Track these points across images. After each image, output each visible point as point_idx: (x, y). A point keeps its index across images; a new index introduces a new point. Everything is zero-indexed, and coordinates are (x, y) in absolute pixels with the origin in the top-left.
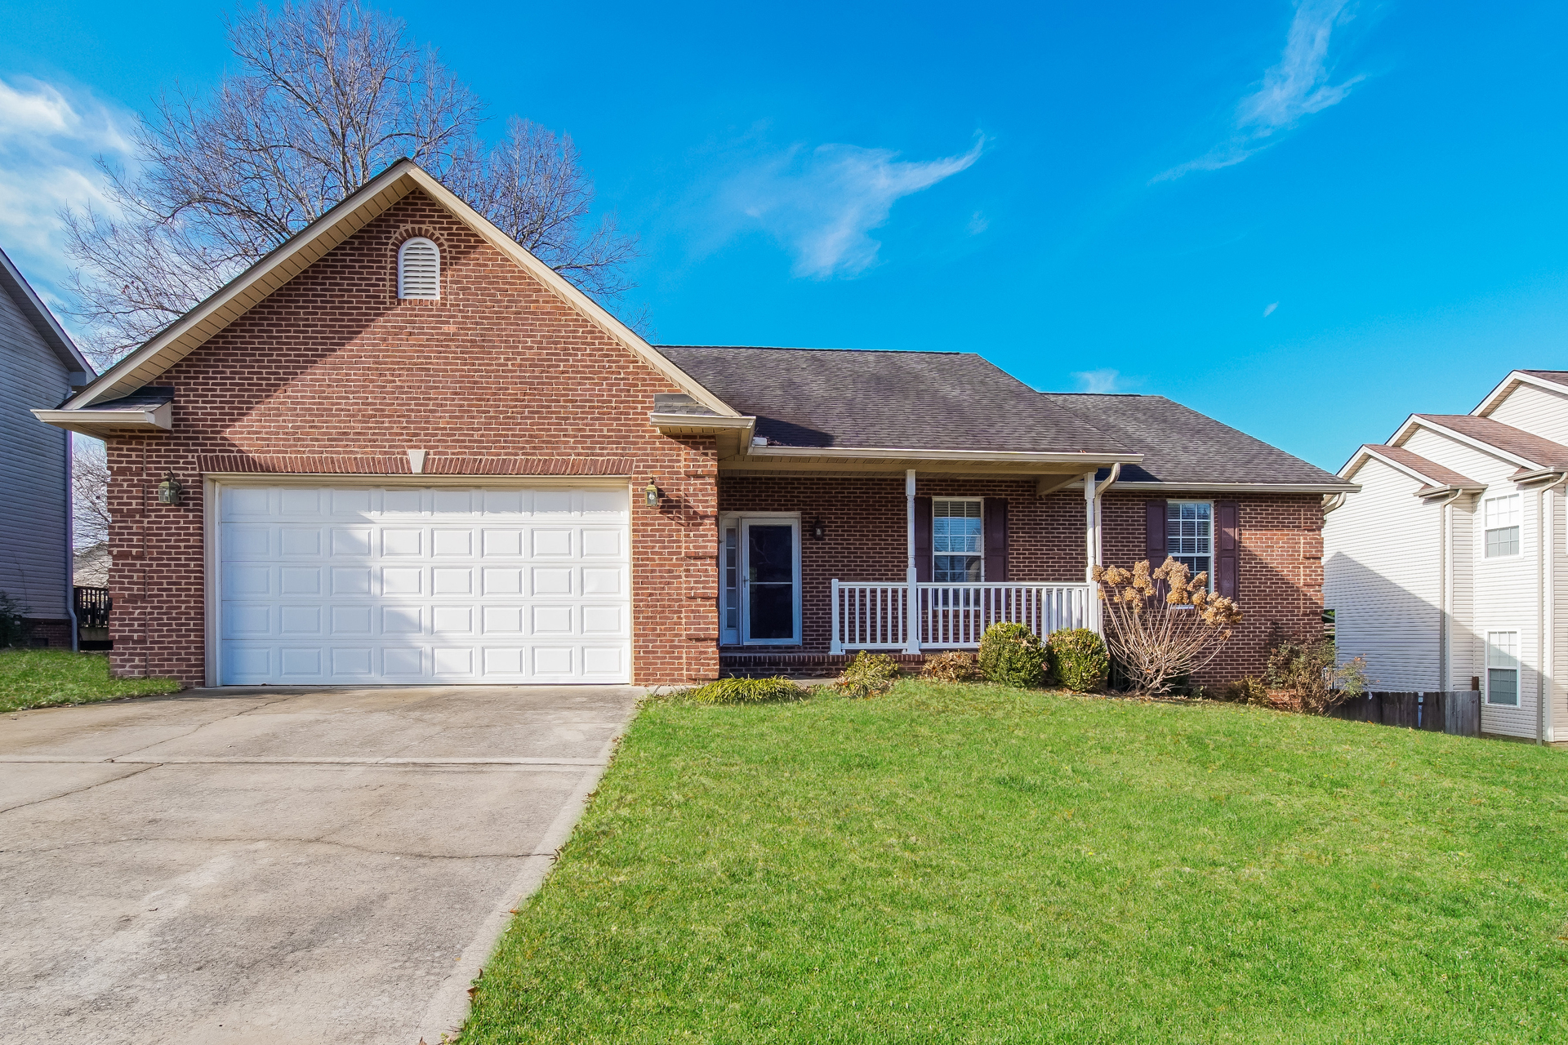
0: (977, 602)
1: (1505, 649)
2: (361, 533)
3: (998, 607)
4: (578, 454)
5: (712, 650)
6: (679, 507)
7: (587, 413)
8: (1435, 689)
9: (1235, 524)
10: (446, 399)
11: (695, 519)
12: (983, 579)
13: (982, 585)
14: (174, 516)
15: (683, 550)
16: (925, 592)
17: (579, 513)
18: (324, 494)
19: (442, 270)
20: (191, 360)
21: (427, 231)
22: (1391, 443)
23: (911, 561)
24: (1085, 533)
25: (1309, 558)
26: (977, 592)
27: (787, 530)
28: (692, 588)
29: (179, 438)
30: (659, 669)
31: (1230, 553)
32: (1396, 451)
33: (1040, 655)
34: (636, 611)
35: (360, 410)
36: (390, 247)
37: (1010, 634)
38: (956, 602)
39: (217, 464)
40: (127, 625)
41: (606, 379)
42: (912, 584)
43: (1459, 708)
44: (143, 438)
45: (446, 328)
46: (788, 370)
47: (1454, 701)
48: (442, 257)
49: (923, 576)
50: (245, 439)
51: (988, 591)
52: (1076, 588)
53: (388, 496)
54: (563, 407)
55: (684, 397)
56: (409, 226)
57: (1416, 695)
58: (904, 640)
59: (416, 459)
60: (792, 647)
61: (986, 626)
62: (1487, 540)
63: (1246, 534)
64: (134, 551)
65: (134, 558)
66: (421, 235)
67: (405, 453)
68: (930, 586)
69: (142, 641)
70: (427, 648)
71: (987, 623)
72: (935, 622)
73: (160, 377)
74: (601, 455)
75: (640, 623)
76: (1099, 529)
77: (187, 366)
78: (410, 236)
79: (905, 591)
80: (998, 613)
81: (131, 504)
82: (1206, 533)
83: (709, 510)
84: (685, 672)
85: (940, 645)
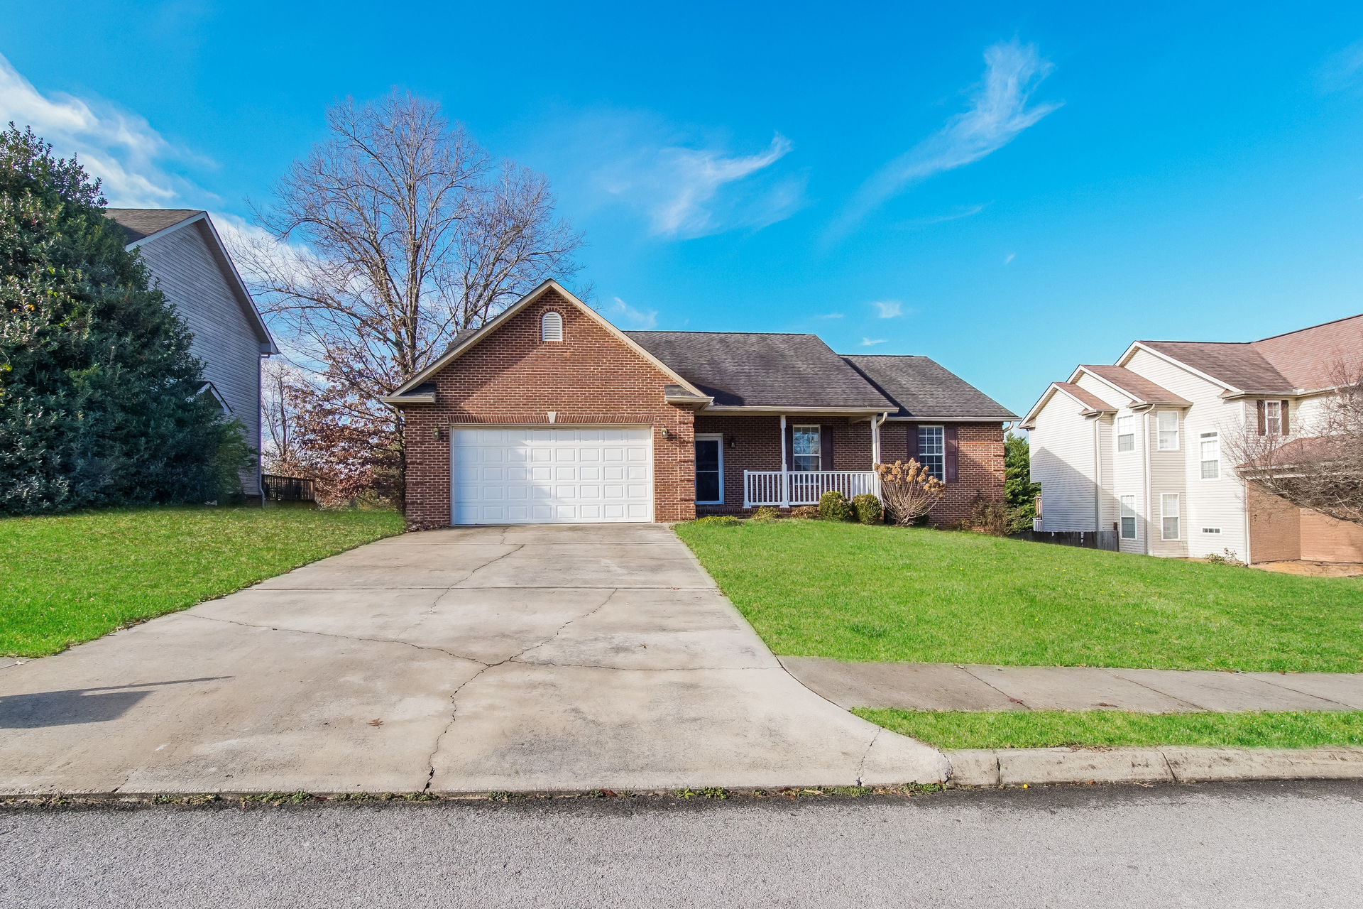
0: (817, 481)
1: (1129, 506)
2: (521, 451)
3: (828, 483)
4: (629, 413)
5: (692, 505)
6: (676, 438)
7: (632, 394)
8: (1091, 529)
9: (956, 438)
10: (566, 388)
11: (683, 443)
12: (820, 469)
13: (820, 473)
14: (437, 444)
15: (678, 458)
16: (791, 476)
17: (626, 441)
18: (504, 432)
19: (563, 327)
20: (445, 370)
21: (556, 309)
22: (1069, 382)
23: (784, 461)
24: (872, 446)
25: (996, 456)
26: (817, 476)
27: (716, 443)
28: (683, 476)
29: (439, 407)
30: (667, 515)
31: (953, 453)
32: (1072, 387)
33: (848, 507)
34: (656, 487)
35: (525, 393)
36: (539, 317)
37: (834, 497)
38: (807, 481)
39: (457, 419)
40: (414, 496)
41: (641, 378)
42: (784, 472)
43: (1105, 541)
44: (422, 407)
45: (565, 355)
46: (709, 350)
47: (1102, 537)
48: (563, 322)
49: (790, 469)
50: (471, 407)
51: (823, 476)
52: (868, 474)
53: (534, 433)
54: (621, 391)
55: (678, 386)
56: (548, 307)
57: (1080, 533)
58: (781, 501)
59: (552, 416)
60: (719, 505)
61: (822, 493)
62: (1119, 442)
63: (962, 443)
64: (418, 461)
65: (418, 464)
66: (553, 311)
67: (547, 414)
68: (794, 473)
69: (421, 503)
70: (554, 506)
71: (823, 491)
72: (796, 491)
73: (430, 379)
74: (639, 414)
75: (658, 493)
76: (878, 444)
77: (443, 373)
78: (548, 311)
79: (781, 476)
80: (828, 486)
81: (416, 439)
82: (941, 443)
83: (690, 439)
84: (679, 516)
85: (799, 503)
